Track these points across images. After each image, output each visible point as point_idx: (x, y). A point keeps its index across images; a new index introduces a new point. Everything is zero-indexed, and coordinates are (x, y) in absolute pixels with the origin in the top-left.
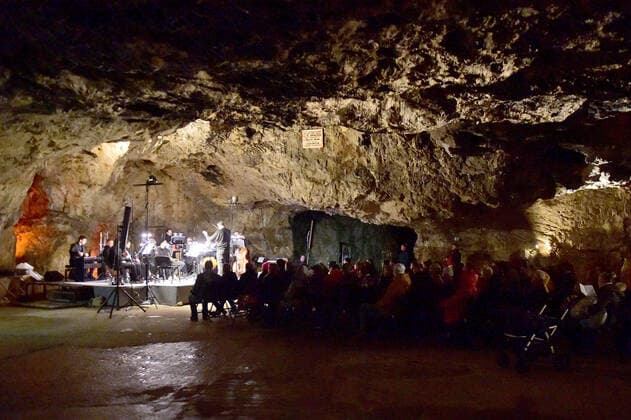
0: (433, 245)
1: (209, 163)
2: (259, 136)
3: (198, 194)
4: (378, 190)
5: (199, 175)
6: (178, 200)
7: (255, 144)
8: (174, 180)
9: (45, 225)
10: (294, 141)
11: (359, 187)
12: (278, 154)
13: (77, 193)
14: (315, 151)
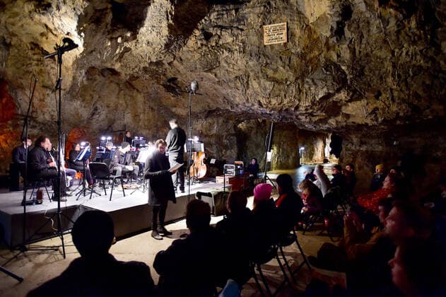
0: (370, 148)
1: (170, 75)
2: (216, 38)
3: (160, 105)
4: (349, 87)
5: (161, 87)
6: (144, 110)
7: (212, 47)
8: (140, 93)
9: (11, 129)
10: (254, 39)
11: (329, 83)
12: (236, 54)
13: (42, 97)
14: (277, 48)
